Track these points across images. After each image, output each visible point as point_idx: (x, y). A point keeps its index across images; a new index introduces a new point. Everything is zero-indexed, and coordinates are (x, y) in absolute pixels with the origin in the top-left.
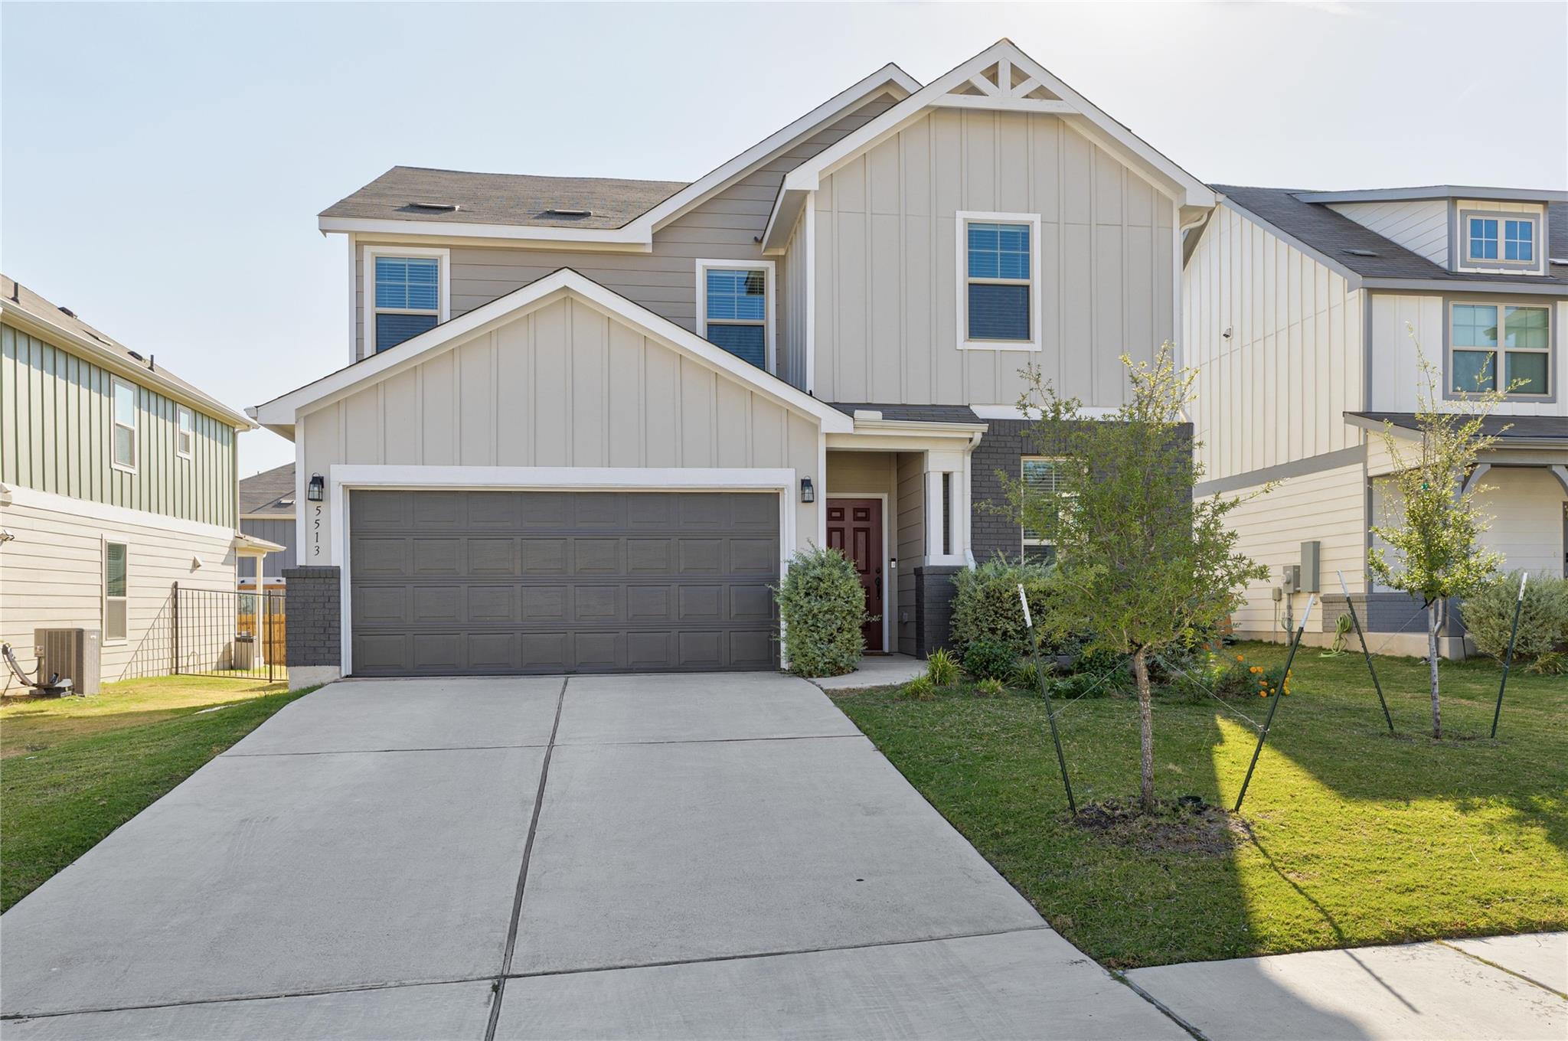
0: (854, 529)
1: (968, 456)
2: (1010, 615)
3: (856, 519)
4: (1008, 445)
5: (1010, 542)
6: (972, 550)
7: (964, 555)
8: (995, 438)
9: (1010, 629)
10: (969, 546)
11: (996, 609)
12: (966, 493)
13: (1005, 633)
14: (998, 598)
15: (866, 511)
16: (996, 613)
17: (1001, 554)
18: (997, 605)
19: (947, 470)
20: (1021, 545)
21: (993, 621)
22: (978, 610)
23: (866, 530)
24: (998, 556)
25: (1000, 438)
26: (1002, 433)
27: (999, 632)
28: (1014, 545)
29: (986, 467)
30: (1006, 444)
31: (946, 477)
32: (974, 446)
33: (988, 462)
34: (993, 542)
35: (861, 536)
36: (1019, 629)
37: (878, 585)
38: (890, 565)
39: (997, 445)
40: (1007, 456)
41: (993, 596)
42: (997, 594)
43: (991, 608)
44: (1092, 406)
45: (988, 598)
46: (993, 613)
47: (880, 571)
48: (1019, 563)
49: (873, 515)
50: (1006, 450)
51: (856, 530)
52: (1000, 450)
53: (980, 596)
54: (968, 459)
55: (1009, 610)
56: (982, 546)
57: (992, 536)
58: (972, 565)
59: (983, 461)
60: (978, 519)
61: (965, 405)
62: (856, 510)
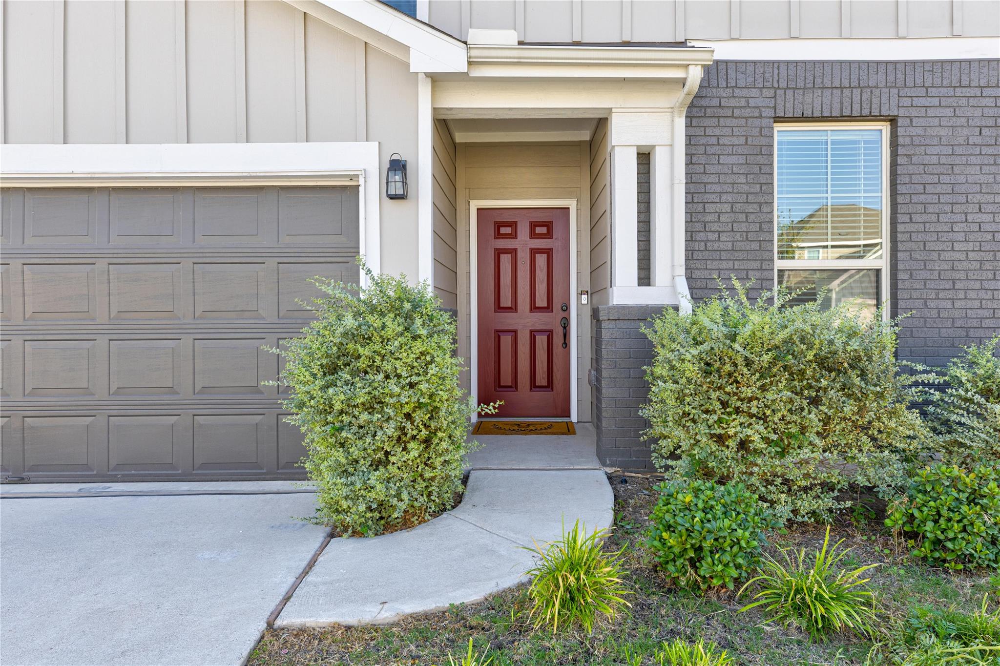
0: (531, 250)
1: (680, 117)
2: (754, 410)
3: (533, 235)
4: (752, 102)
5: (756, 265)
6: (689, 278)
7: (673, 286)
8: (729, 91)
9: (756, 438)
10: (681, 271)
11: (725, 398)
12: (676, 181)
13: (743, 445)
14: (730, 375)
15: (549, 225)
16: (724, 404)
17: (737, 284)
18: (728, 389)
19: (645, 141)
20: (773, 270)
21: (720, 421)
22: (688, 399)
23: (549, 252)
24: (732, 289)
25: (737, 92)
26: (741, 83)
27: (731, 443)
28: (761, 269)
29: (714, 140)
30: (748, 102)
31: (645, 158)
32: (688, 94)
33: (717, 132)
34: (724, 265)
35: (541, 259)
36: (774, 437)
37: (565, 328)
38: (579, 300)
39: (733, 103)
40: (750, 121)
41: (718, 371)
42: (728, 368)
43: (714, 395)
44: (899, 38)
45: (708, 373)
46: (718, 405)
47: (566, 308)
48: (770, 301)
49: (557, 231)
50: (747, 112)
51: (534, 252)
52: (737, 112)
53: (692, 370)
54: (680, 123)
55: (750, 400)
56: (706, 272)
57: (724, 255)
58: (686, 306)
59: (709, 131)
60: (698, 226)
61: (678, 40)
62: (533, 225)
